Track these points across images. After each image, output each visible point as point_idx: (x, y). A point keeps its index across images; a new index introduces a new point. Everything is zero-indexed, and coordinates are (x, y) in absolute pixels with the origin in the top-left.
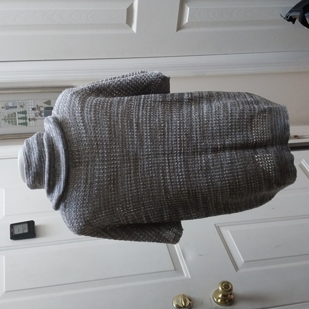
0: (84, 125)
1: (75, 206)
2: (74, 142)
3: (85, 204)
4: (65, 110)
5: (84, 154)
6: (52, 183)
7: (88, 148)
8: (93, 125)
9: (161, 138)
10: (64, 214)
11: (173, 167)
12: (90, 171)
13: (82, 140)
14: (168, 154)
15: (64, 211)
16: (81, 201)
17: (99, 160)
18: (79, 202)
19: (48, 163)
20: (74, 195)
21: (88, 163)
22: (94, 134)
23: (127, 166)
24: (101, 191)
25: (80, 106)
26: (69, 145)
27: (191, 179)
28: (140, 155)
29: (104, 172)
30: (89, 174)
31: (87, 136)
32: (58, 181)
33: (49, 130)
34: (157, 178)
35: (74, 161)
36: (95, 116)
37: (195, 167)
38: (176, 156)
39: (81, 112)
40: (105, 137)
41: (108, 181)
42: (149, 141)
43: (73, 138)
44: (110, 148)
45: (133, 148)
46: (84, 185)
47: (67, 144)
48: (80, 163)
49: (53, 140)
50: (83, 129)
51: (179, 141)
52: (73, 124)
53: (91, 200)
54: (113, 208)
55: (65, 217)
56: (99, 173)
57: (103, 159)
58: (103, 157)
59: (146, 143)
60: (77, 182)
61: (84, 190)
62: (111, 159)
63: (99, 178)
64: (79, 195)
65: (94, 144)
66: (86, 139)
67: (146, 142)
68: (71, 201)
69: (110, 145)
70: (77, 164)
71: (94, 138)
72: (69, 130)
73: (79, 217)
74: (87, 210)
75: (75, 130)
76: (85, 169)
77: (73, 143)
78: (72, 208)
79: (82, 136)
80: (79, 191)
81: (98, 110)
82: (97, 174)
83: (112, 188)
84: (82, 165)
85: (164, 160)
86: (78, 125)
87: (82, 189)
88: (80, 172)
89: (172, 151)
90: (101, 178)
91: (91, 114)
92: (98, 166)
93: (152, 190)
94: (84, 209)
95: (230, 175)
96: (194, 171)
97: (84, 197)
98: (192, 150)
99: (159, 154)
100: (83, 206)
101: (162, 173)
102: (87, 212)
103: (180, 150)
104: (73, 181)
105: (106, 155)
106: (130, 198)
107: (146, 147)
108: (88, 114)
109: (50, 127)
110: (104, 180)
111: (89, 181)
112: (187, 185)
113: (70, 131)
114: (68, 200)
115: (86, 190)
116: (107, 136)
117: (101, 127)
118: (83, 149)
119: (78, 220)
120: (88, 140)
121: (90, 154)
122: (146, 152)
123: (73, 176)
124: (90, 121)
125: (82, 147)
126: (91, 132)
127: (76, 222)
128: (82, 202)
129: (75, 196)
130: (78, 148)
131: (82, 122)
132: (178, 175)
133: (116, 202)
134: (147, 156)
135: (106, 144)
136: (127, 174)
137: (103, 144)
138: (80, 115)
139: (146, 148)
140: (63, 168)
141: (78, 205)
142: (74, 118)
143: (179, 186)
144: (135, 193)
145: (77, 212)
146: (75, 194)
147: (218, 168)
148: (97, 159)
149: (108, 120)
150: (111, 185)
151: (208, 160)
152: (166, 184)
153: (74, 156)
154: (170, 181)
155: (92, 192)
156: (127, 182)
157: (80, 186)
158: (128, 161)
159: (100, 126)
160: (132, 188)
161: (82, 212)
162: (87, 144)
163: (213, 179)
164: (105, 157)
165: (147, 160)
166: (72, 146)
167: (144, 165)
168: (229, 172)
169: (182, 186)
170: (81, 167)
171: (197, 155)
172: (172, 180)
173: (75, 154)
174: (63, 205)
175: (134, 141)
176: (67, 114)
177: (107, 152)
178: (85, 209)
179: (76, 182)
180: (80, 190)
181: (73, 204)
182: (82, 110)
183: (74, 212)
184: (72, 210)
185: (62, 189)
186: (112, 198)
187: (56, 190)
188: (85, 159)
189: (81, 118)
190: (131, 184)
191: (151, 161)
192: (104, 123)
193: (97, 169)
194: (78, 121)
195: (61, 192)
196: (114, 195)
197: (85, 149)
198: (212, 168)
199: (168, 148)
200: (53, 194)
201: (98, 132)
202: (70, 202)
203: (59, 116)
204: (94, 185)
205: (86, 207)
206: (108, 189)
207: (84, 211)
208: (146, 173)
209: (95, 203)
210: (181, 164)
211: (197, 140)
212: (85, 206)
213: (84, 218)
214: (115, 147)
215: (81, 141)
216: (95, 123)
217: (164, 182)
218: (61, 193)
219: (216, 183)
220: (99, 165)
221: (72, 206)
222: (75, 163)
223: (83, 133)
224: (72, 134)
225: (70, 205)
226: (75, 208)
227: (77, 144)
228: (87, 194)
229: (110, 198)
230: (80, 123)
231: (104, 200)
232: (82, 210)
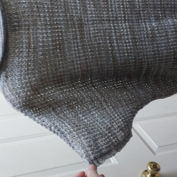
1: (19, 73)
3: (30, 70)
5: (24, 16)
7: (28, 11)
9: (104, 4)
11: (119, 34)
12: (33, 35)
14: (113, 21)
23: (73, 31)
24: (47, 57)
26: (6, 7)
27: (138, 47)
28: (85, 21)
29: (47, 36)
34: (104, 45)
35: (12, 24)
37: (141, 35)
38: (121, 23)
41: (53, 46)
42: (92, 7)
44: (52, 12)
45: (77, 13)
46: (27, 50)
48: (20, 27)
51: (122, 8)
53: (36, 66)
56: (43, 37)
57: (45, 23)
59: (89, 9)
60: (18, 47)
61: (27, 55)
62: (54, 23)
63: (43, 42)
65: (34, 6)
67: (90, 7)
69: (52, 8)
70: (17, 28)
73: (26, 86)
74: (34, 77)
76: (26, 33)
77: (10, 5)
80: (22, 57)
82: (41, 39)
85: (110, 26)
88: (21, 36)
89: (116, 17)
90: (45, 42)
93: (100, 58)
95: (175, 43)
96: (140, 38)
97: (28, 63)
98: (135, 17)
99: (104, 21)
101: (109, 39)
102: (34, 79)
103: (125, 17)
105: (48, 19)
106: (79, 66)
107: (90, 12)
111: (32, 45)
112: (134, 53)
114: (9, 68)
115: (30, 55)
118: (22, 12)
119: (24, 88)
121: (30, 17)
122: (91, 17)
125: (20, 10)
127: (23, 91)
128: (26, 68)
129: (17, 62)
132: (125, 42)
133: (64, 69)
134: (92, 22)
135: (48, 7)
136: (74, 39)
137: (44, 7)
139: (91, 14)
143: (126, 55)
144: (83, 60)
146: (17, 60)
147: (163, 36)
151: (153, 28)
152: (114, 52)
153: (13, 19)
154: (118, 49)
155: (36, 58)
156: (74, 48)
157: (23, 50)
158: (73, 26)
160: (80, 55)
163: (159, 47)
165: (92, 26)
167: (90, 30)
168: (174, 40)
169: (130, 54)
171: (142, 22)
172: (120, 48)
173: (13, 17)
174: (4, 75)
175: (76, 6)
177: (49, 16)
180: (22, 55)
188: (25, 23)
190: (78, 51)
191: (97, 27)
193: (39, 33)
196: (62, 61)
197: (24, 11)
198: (157, 35)
199: (112, 14)
204: (38, 50)
206: (54, 54)
208: (93, 39)
209: (42, 69)
210: (127, 31)
211: (140, 8)
213: (31, 86)
214: (57, 11)
217: (112, 50)
219: (162, 51)
221: (15, 74)
222: (13, 27)
226: (18, 76)
227: (14, 7)
228: (31, 60)
229: (58, 64)
231: (52, 66)
232: (27, 77)
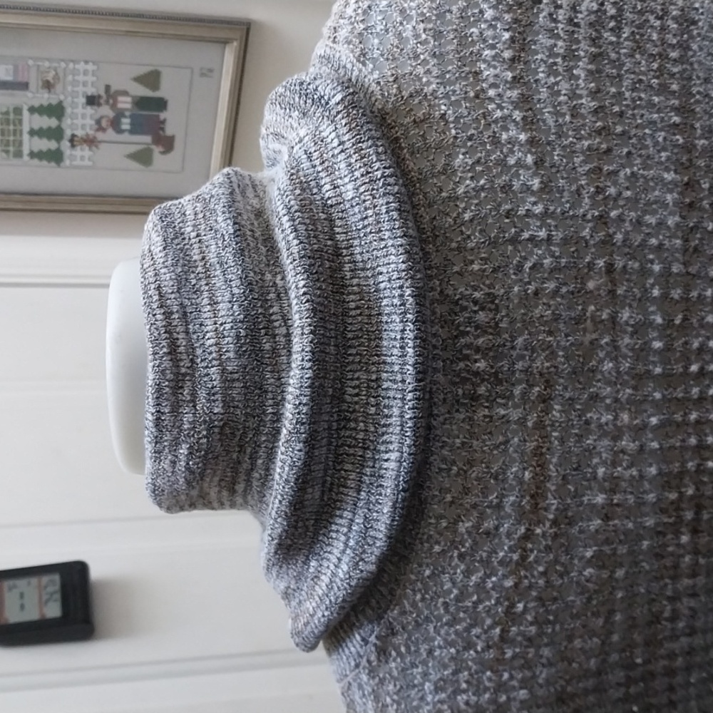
0: (532, 142)
1: (453, 650)
2: (470, 245)
3: (512, 642)
4: (412, 42)
5: (528, 323)
6: (317, 495)
7: (556, 292)
8: (589, 149)
10: (368, 689)
12: (562, 441)
13: (518, 234)
15: (372, 672)
16: (491, 627)
17: (618, 372)
18: (475, 631)
19: (309, 374)
20: (454, 583)
21: (548, 384)
22: (594, 205)
24: (620, 573)
25: (507, 17)
26: (436, 260)
29: (642, 449)
30: (554, 460)
31: (552, 215)
32: (359, 491)
33: (310, 158)
35: (462, 365)
36: (598, 91)
39: (513, 60)
40: (661, 224)
41: (663, 511)
43: (467, 216)
44: (688, 300)
46: (523, 530)
47: (426, 255)
48: (500, 382)
49: (338, 223)
50: (527, 168)
52: (466, 127)
53: (553, 623)
54: (670, 672)
55: (370, 705)
56: (616, 453)
57: (641, 368)
58: (642, 352)
60: (475, 506)
61: (515, 557)
62: (686, 368)
63: (612, 486)
64: (480, 586)
65: (591, 266)
66: (543, 234)
68: (427, 619)
69: (689, 280)
70: (482, 390)
71: (593, 230)
72: (439, 168)
74: (524, 684)
75: (479, 168)
76: (530, 424)
77: (459, 249)
78: (424, 663)
79: (521, 212)
80: (486, 563)
81: (613, 56)
82: (604, 463)
83: (683, 556)
84: (512, 396)
86: (495, 141)
87: (501, 544)
88: (501, 439)
90: (624, 484)
91: (578, 78)
92: (608, 408)
94: (506, 676)
97: (513, 605)
100: (499, 661)
102: (523, 694)
104: (449, 498)
105: (657, 345)
108: (556, 74)
109: (319, 141)
110: (640, 503)
111: (554, 502)
113: (444, 172)
114: (403, 613)
115: (531, 558)
116: (670, 222)
117: (638, 161)
118: (524, 296)
120: (558, 235)
121: (561, 326)
123: (454, 463)
124: (568, 118)
125: (516, 282)
126: (578, 192)
128: (498, 630)
129: (455, 591)
130: (491, 286)
131: (524, 118)
135: (666, 273)
137: (644, 272)
138: (509, 75)
140: (396, 411)
141: (469, 645)
142: (472, 94)
145: (457, 691)
146: (459, 577)
148: (601, 361)
149: (676, 119)
150: (677, 533)
153: (466, 334)
155: (561, 576)
157: (497, 528)
159: (629, 153)
161: (487, 696)
162: (547, 261)
164: (656, 352)
166: (456, 269)
170: (505, 405)
173: (469, 321)
174: (373, 639)
176: (425, 62)
177: (669, 323)
178: (512, 677)
179: (470, 500)
180: (489, 557)
181: (439, 639)
182: (521, 45)
183: (437, 689)
184: (425, 675)
185: (378, 544)
186: (674, 617)
187: (341, 546)
188: (533, 361)
189: (515, 94)
192: (652, 136)
193: (600, 426)
194: (498, 114)
195: (373, 558)
196: (694, 595)
197: (536, 293)
200: (313, 563)
201: (620, 194)
202: (418, 625)
203: (371, 76)
204: (581, 532)
205: (517, 663)
207: (500, 687)
209: (577, 643)
212: (514, 657)
215: (514, 241)
216: (599, 132)
218: (372, 568)
220: (616, 400)
221: (430, 652)
222: (465, 380)
223: (527, 189)
224: (461, 190)
225: (416, 643)
226: (445, 667)
227: (486, 260)
228: (530, 587)
229: (666, 614)
230: (505, 129)
231: (633, 627)
232: (490, 679)
